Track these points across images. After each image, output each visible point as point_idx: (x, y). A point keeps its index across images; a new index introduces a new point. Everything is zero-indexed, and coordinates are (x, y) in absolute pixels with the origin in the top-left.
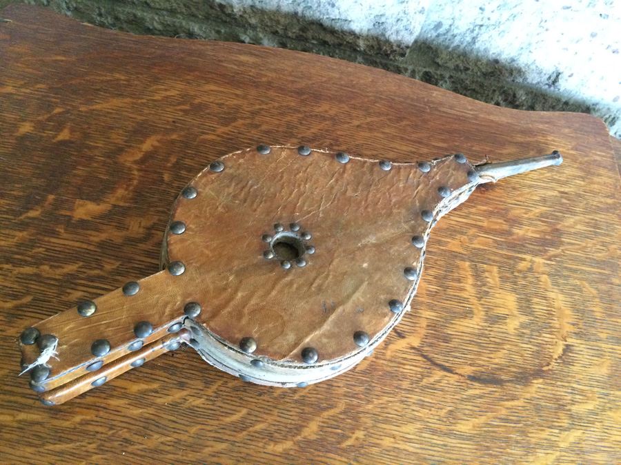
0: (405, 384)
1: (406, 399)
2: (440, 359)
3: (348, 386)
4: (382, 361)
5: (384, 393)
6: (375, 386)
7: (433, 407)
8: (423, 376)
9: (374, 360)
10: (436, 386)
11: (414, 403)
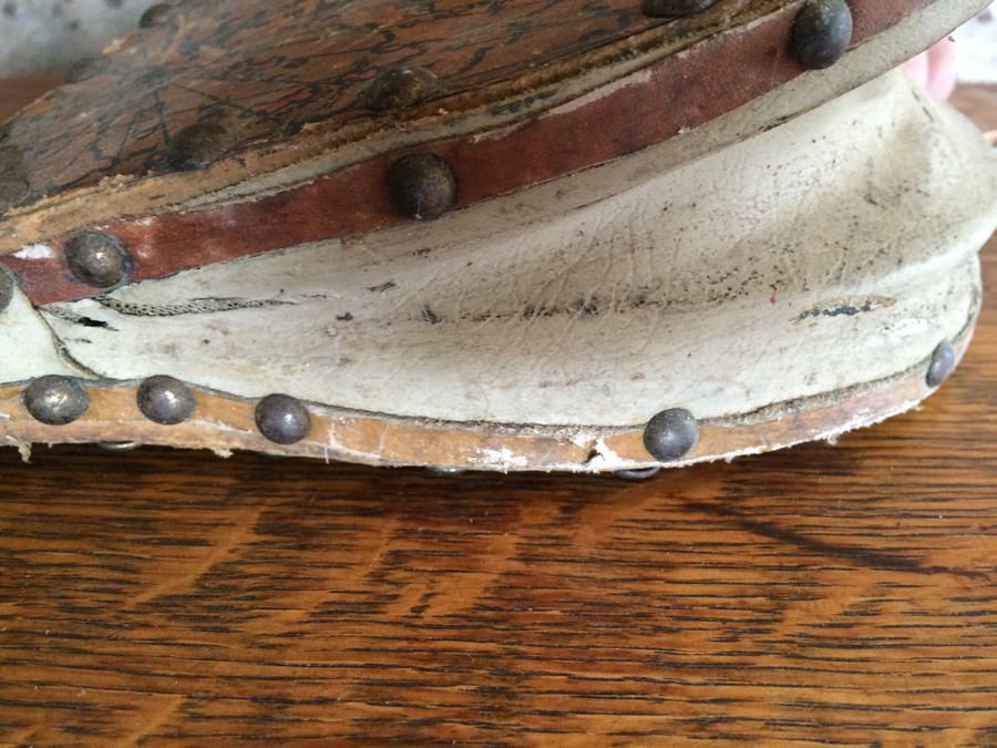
0: (698, 644)
1: (720, 709)
2: (836, 528)
3: (372, 692)
4: (555, 569)
5: (583, 695)
6: (529, 675)
7: (885, 726)
8: (779, 603)
9: (518, 566)
10: (863, 632)
11: (770, 723)
